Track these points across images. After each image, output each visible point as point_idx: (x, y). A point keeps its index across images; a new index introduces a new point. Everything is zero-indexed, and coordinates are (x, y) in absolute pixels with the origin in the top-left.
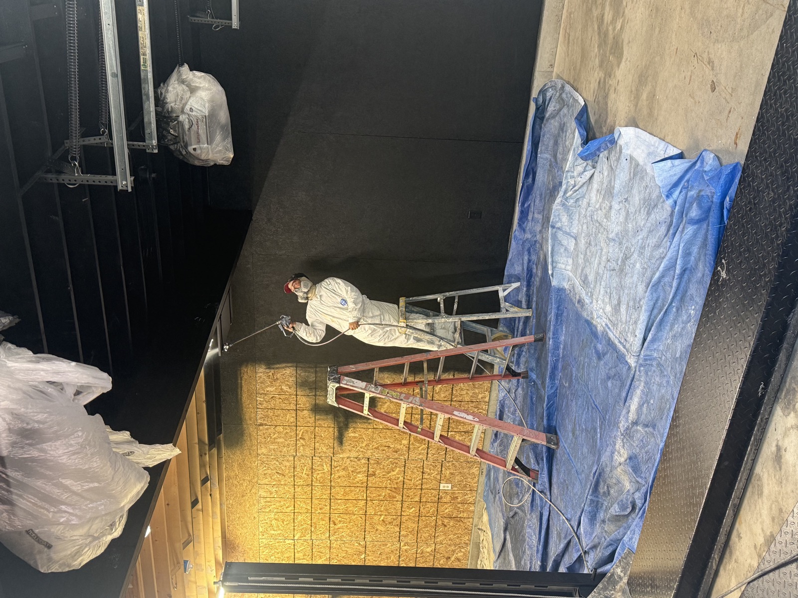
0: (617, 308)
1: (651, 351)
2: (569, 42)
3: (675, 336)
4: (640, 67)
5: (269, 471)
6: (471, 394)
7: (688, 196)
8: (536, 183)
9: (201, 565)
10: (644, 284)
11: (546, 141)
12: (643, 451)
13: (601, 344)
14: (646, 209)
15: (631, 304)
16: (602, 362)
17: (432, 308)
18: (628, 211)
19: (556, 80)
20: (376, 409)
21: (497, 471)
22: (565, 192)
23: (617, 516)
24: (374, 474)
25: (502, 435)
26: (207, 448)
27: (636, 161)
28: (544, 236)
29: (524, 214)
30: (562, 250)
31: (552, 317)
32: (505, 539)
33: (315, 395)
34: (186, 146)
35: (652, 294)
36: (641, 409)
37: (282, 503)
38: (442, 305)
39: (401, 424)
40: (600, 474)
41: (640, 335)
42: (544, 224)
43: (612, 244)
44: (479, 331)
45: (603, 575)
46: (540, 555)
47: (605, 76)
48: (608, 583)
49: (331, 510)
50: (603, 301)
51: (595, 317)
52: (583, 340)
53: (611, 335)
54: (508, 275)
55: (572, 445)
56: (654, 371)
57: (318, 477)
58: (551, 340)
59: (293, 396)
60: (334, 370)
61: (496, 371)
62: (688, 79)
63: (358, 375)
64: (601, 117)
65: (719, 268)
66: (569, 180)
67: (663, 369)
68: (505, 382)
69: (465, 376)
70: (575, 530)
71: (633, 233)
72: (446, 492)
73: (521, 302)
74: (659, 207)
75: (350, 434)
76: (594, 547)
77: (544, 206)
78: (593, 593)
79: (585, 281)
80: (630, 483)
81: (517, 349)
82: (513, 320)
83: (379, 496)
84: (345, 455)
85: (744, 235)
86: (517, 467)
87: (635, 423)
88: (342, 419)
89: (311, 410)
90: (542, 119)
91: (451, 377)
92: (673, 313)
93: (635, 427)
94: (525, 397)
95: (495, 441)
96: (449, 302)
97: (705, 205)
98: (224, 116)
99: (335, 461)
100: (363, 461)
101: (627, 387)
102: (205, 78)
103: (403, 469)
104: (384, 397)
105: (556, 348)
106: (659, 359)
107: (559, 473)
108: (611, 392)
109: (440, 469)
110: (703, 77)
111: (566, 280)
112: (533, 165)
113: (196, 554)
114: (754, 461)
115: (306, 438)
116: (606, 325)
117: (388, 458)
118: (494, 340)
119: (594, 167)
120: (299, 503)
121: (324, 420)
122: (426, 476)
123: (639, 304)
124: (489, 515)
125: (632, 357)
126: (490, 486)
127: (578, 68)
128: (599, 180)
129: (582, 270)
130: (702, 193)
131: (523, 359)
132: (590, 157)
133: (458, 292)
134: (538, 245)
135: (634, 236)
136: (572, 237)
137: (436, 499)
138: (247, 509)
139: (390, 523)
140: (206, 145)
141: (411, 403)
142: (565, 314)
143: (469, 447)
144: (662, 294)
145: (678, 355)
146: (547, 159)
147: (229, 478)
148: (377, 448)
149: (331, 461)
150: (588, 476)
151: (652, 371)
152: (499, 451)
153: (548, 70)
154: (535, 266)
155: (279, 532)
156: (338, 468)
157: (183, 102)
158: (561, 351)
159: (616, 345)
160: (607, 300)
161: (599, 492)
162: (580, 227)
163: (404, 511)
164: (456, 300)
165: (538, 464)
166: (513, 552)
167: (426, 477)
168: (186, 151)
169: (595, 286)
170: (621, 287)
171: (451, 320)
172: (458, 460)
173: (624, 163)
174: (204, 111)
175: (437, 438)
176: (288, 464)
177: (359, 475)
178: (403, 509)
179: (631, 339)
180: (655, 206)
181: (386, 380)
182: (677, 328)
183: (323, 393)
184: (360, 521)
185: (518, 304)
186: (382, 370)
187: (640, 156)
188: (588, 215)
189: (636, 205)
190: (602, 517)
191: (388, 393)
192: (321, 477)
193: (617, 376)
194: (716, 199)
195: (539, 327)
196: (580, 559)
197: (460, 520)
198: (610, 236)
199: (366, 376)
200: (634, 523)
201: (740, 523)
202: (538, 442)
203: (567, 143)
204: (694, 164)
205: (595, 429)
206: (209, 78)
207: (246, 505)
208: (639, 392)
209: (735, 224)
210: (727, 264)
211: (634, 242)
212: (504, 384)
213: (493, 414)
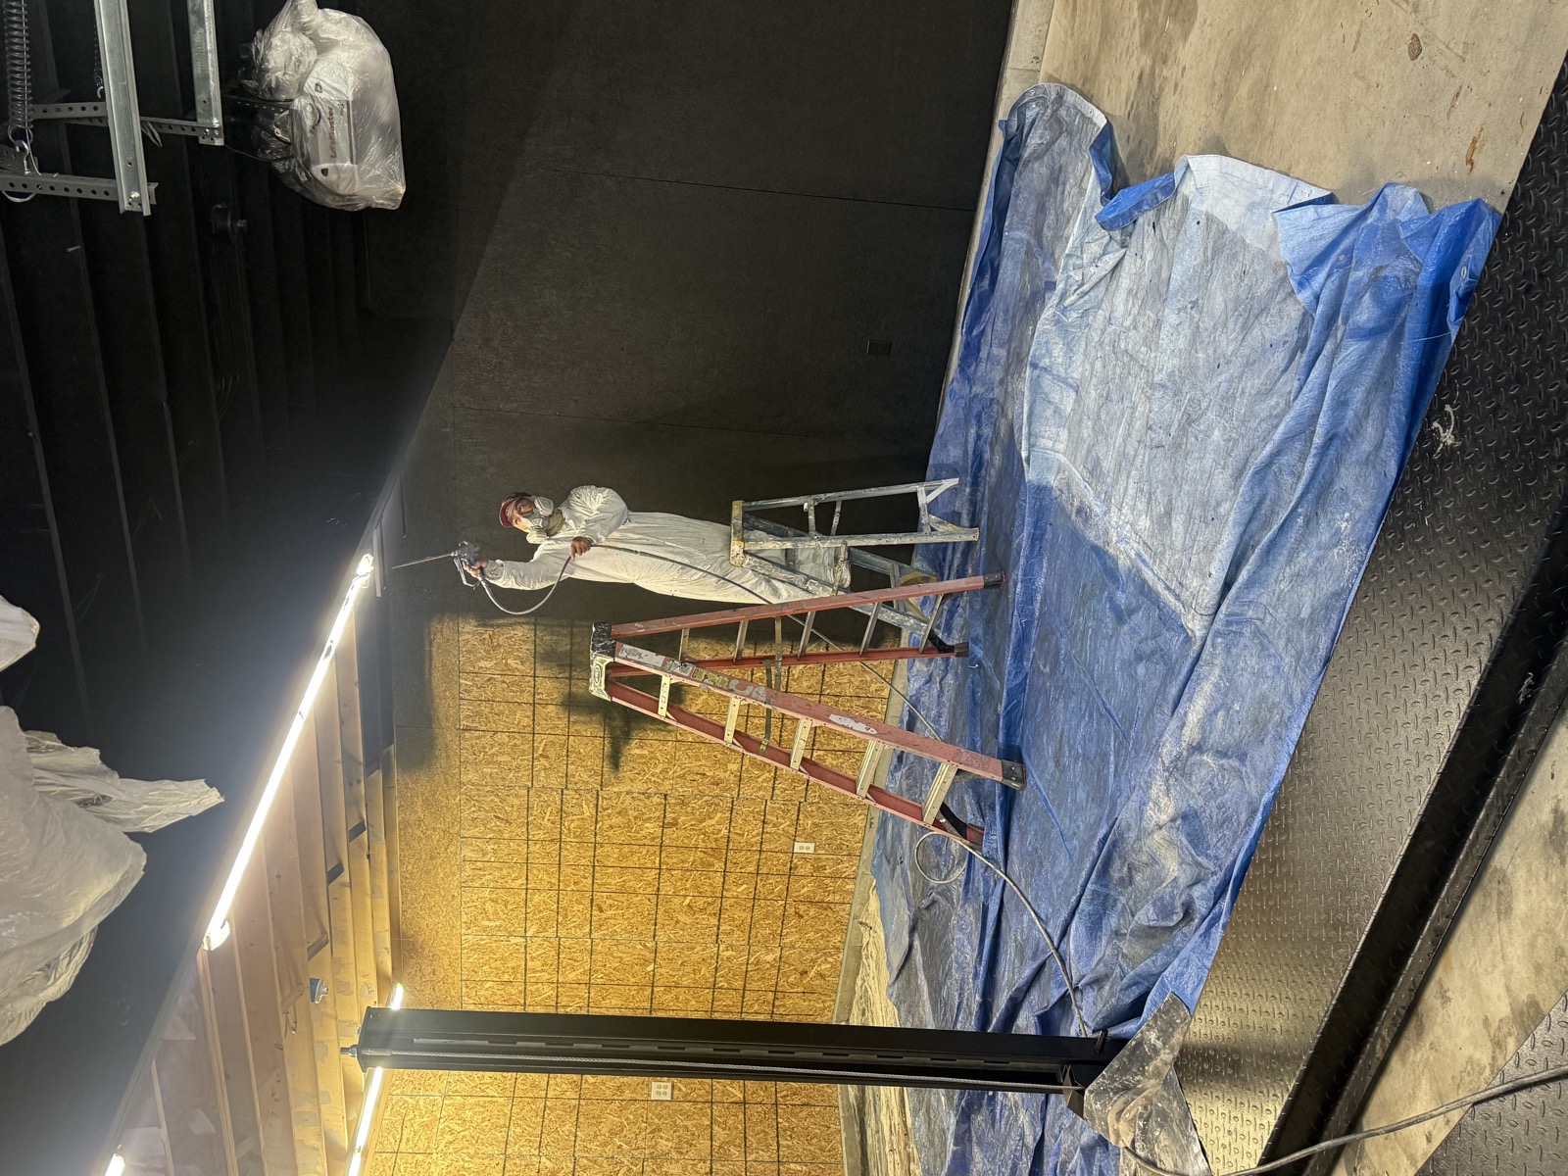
0: (1163, 522)
1: (1243, 604)
2: (1074, 9)
3: (1298, 575)
4: (1234, 33)
5: (482, 815)
6: (857, 683)
7: (1351, 280)
8: (998, 287)
9: (347, 984)
10: (1230, 472)
11: (1022, 205)
12: (1213, 804)
13: (1124, 592)
14: (1241, 320)
15: (1197, 512)
16: (1126, 628)
17: (792, 523)
18: (1198, 327)
19: (1046, 85)
20: (682, 706)
21: (898, 822)
22: (1063, 297)
23: (1150, 927)
24: (675, 824)
25: (912, 758)
26: (362, 769)
27: (1219, 223)
28: (1010, 389)
29: (972, 351)
30: (1049, 413)
31: (1023, 538)
32: (911, 947)
33: (570, 678)
34: (307, 165)
35: (1252, 489)
36: (1211, 721)
37: (505, 872)
38: (811, 517)
39: (729, 737)
40: (1114, 844)
41: (1218, 570)
42: (1009, 366)
43: (1158, 394)
44: (877, 569)
45: (1121, 1042)
46: (980, 982)
47: (1154, 62)
48: (1130, 1060)
49: (596, 886)
50: (1133, 509)
51: (1114, 539)
52: (1085, 585)
53: (1148, 575)
54: (935, 466)
55: (1054, 784)
56: (1246, 646)
57: (572, 825)
58: (1019, 586)
59: (527, 679)
60: (604, 630)
61: (904, 643)
62: (1350, 42)
63: (650, 643)
64: (1143, 146)
65: (1436, 424)
66: (1072, 273)
67: (1266, 641)
68: (922, 662)
69: (849, 649)
70: (1056, 944)
71: (1207, 371)
72: (804, 857)
73: (960, 514)
74: (1273, 311)
75: (634, 749)
76: (1097, 982)
77: (1012, 331)
78: (1100, 1079)
79: (1095, 471)
80: (1181, 864)
81: (948, 601)
82: (943, 546)
83: (683, 862)
84: (624, 788)
85: (1506, 347)
86: (944, 820)
87: (1198, 748)
88: (618, 723)
89: (562, 704)
90: (1015, 162)
91: (822, 650)
92: (1296, 527)
93: (1197, 757)
94: (959, 693)
95: (897, 769)
96: (824, 511)
97: (1391, 296)
98: (387, 106)
99: (603, 798)
100: (656, 800)
101: (1181, 678)
102: (348, 24)
103: (728, 814)
104: (698, 685)
105: (1029, 599)
106: (1258, 623)
107: (1023, 834)
108: (1144, 686)
109: (794, 817)
110: (1390, 30)
111: (1055, 469)
112: (994, 253)
113: (338, 964)
115: (552, 754)
116: (1138, 555)
117: (702, 794)
118: (906, 584)
119: (1124, 245)
120: (536, 872)
121: (585, 723)
122: (769, 828)
123: (1215, 512)
124: (882, 900)
125: (1199, 617)
126: (885, 849)
127: (1094, 54)
128: (1134, 271)
129: (1089, 451)
130: (1385, 272)
131: (958, 621)
132: (1119, 224)
133: (842, 493)
134: (995, 407)
135: (1210, 376)
136: (1071, 386)
137: (786, 869)
138: (439, 882)
139: (701, 910)
140: (348, 164)
141: (749, 696)
142: (1048, 536)
143: (855, 782)
144: (1272, 491)
145: (1305, 613)
146: (1022, 240)
147: (405, 825)
148: (682, 777)
149: (597, 798)
150: (1086, 844)
151: (1241, 645)
152: (904, 786)
153: (1031, 66)
154: (987, 448)
155: (498, 923)
156: (609, 811)
157: (302, 69)
158: (1037, 606)
159: (1158, 595)
160: (1141, 506)
161: (1111, 877)
162: (1088, 367)
163: (728, 890)
164: (838, 509)
165: (983, 817)
166: (924, 970)
167: (769, 830)
168: (307, 176)
169: (1116, 481)
170: (1178, 480)
171: (827, 545)
172: (828, 801)
173: (1192, 229)
174: (344, 90)
175: (796, 763)
176: (516, 802)
177: (647, 825)
178: (726, 887)
179: (1194, 583)
180: (1262, 311)
181: (702, 654)
182: (1304, 559)
183: (584, 675)
184: (648, 906)
185: (954, 518)
186: (697, 633)
187: (1230, 213)
188: (1107, 340)
189: (1217, 313)
190: (1114, 925)
191: (706, 677)
192: (578, 827)
193: (1160, 655)
194: (1425, 280)
195: (996, 558)
196: (1064, 1002)
197: (828, 906)
198: (1157, 379)
199: (665, 644)
200: (1190, 946)
201: (1449, 969)
202: (988, 776)
203: (1066, 205)
204: (1364, 215)
205: (1105, 757)
206: (355, 23)
207: (437, 874)
208: (1207, 687)
209: (1482, 327)
210: (1460, 414)
211: (1209, 387)
212: (919, 665)
213: (896, 720)
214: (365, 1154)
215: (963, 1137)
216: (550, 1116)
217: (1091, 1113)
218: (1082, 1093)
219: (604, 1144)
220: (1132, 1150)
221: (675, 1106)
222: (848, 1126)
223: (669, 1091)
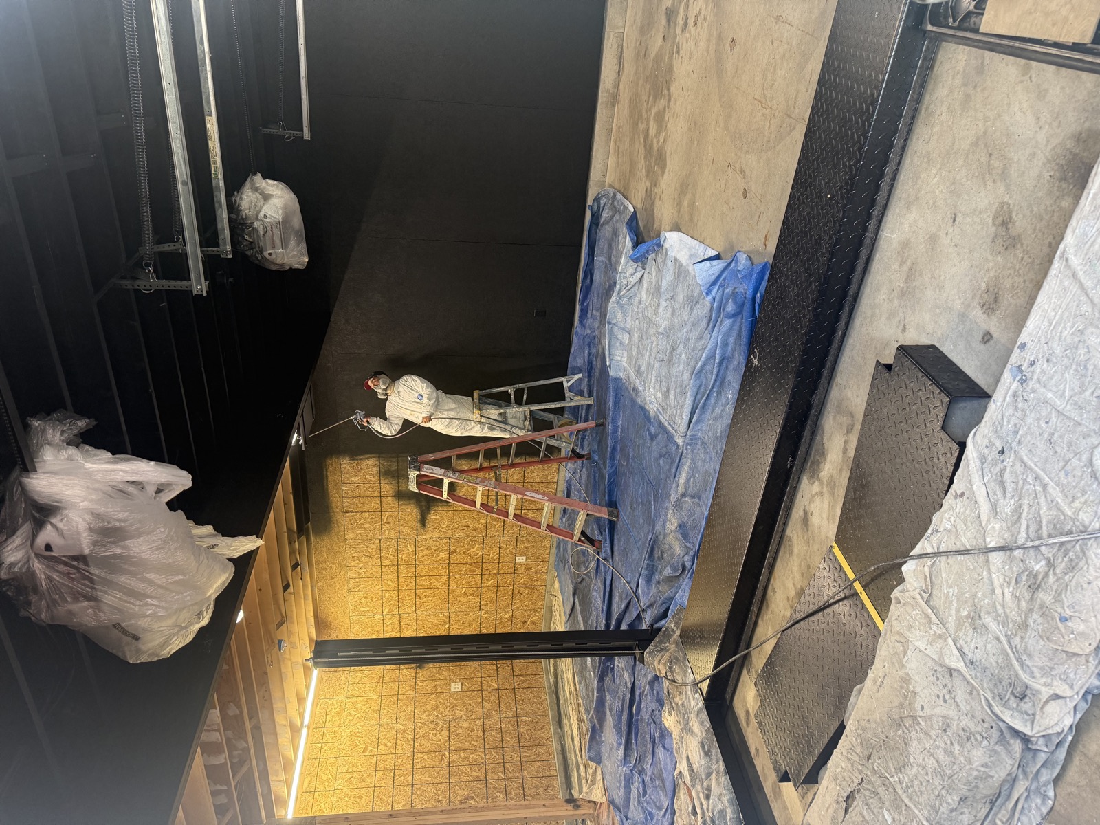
0: (666, 394)
1: (696, 431)
2: (618, 155)
3: (716, 417)
4: (681, 177)
5: (357, 554)
6: (541, 476)
7: (725, 293)
8: (594, 283)
9: (295, 643)
10: (689, 372)
11: (602, 245)
12: (691, 519)
13: (653, 427)
14: (690, 305)
15: (678, 390)
16: (655, 443)
17: (503, 400)
18: (674, 308)
19: (608, 189)
20: (455, 493)
21: (566, 543)
22: (619, 291)
23: (669, 577)
24: (455, 552)
25: (570, 511)
26: (296, 535)
27: (680, 262)
28: (602, 331)
29: (584, 312)
30: (618, 344)
31: (611, 403)
32: (574, 603)
33: (398, 483)
34: (261, 252)
35: (696, 381)
36: (688, 482)
37: (370, 583)
38: (512, 397)
39: (478, 505)
40: (654, 542)
41: (686, 417)
42: (601, 320)
43: (661, 337)
44: (547, 419)
45: (659, 629)
46: (604, 615)
47: (651, 185)
48: (663, 637)
49: (417, 586)
50: (654, 388)
51: (648, 403)
52: (638, 424)
53: (662, 418)
54: (571, 368)
55: (631, 517)
56: (699, 449)
57: (403, 557)
58: (610, 425)
59: (377, 485)
60: (414, 459)
61: (563, 454)
62: (723, 187)
63: (437, 463)
64: (649, 223)
65: (752, 357)
66: (622, 281)
67: (706, 446)
68: (571, 463)
69: (536, 459)
70: (635, 591)
71: (678, 327)
72: (521, 564)
73: (583, 391)
74: (700, 303)
75: (433, 516)
76: (651, 606)
77: (601, 304)
78: (650, 647)
79: (638, 371)
80: (680, 547)
81: (581, 433)
82: (576, 407)
83: (460, 571)
84: (428, 536)
85: (772, 326)
86: (583, 539)
87: (684, 495)
88: (424, 503)
89: (395, 496)
90: (597, 224)
91: (523, 461)
92: (714, 397)
93: (684, 499)
94: (588, 477)
95: (563, 517)
96: (519, 393)
97: (740, 300)
98: (297, 222)
99: (418, 541)
100: (445, 540)
101: (676, 464)
102: (277, 186)
103: (482, 545)
104: (462, 482)
105: (615, 431)
106: (703, 439)
107: (619, 542)
108: (663, 469)
109: (515, 544)
110: (736, 185)
111: (622, 370)
112: (591, 267)
113: (290, 633)
114: (785, 525)
115: (391, 522)
116: (658, 409)
117: (468, 536)
118: (560, 426)
119: (644, 268)
120: (386, 582)
121: (407, 505)
122: (502, 551)
123: (685, 390)
124: (560, 582)
125: (680, 437)
126: (560, 557)
127: (627, 177)
128: (648, 280)
129: (636, 362)
130: (737, 290)
131: (586, 443)
132: (640, 260)
133: (527, 384)
134: (596, 340)
135: (680, 329)
136: (627, 331)
137: (513, 571)
138: (337, 590)
139: (471, 595)
140: (281, 250)
141: (487, 486)
142: (622, 401)
143: (540, 523)
144: (704, 381)
145: (718, 434)
146: (602, 261)
147: (318, 562)
148: (457, 528)
149: (415, 542)
150: (645, 543)
151: (697, 449)
152: (567, 525)
153: (601, 180)
154: (594, 359)
155: (368, 609)
156: (422, 548)
157: (257, 209)
158: (619, 434)
159: (666, 427)
160: (657, 387)
161: (654, 557)
162: (633, 323)
163: (484, 583)
164: (526, 391)
165: (602, 535)
166: (581, 613)
168: (261, 256)
169: (647, 376)
170: (669, 376)
172: (531, 535)
173: (669, 264)
174: (278, 217)
175: (511, 517)
176: (374, 547)
177: (441, 554)
179: (678, 421)
180: (697, 302)
181: (463, 466)
182: (718, 410)
183: (405, 481)
184: (444, 595)
185: (581, 393)
186: (459, 457)
187: (683, 258)
188: (640, 311)
189: (681, 302)
190: (657, 579)
191: (465, 478)
192: (406, 557)
193: (668, 455)
194: (749, 295)
195: (600, 413)
196: (639, 617)
197: (534, 588)
198: (659, 330)
199: (445, 464)
200: (685, 583)
201: (775, 579)
202: (601, 515)
203: (620, 246)
204: (730, 264)
205: (650, 502)
206: (281, 185)
207: (336, 586)
208: (686, 468)
209: (765, 317)
210: (759, 352)
211: (679, 335)
212: (570, 465)
213: (561, 493)
214: (308, 728)
215: (601, 689)
216: (401, 703)
217: (648, 663)
218: (643, 653)
219: (429, 715)
220: (666, 677)
221: (464, 694)
222: (550, 697)
223: (460, 686)
